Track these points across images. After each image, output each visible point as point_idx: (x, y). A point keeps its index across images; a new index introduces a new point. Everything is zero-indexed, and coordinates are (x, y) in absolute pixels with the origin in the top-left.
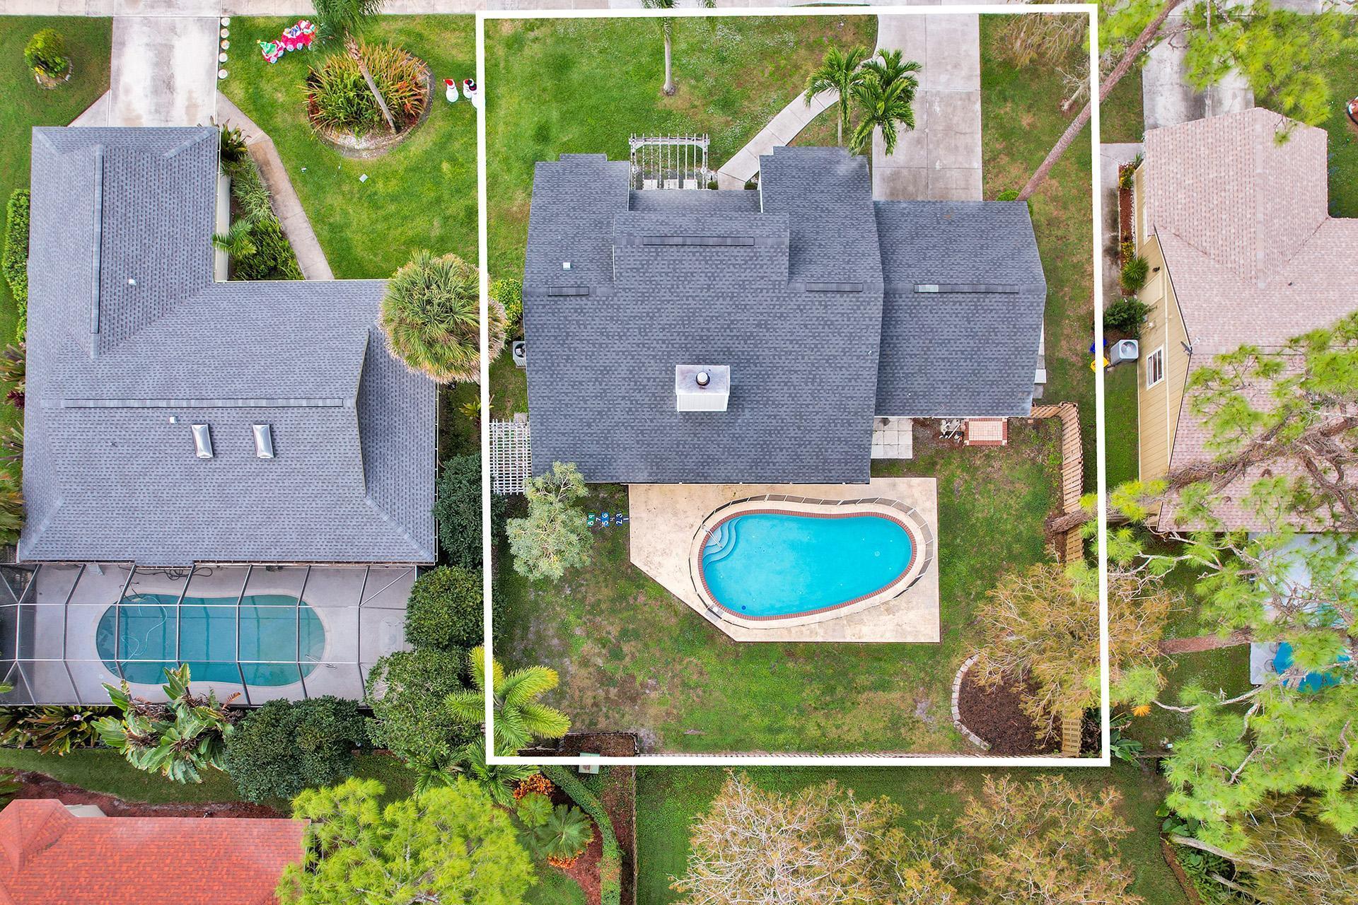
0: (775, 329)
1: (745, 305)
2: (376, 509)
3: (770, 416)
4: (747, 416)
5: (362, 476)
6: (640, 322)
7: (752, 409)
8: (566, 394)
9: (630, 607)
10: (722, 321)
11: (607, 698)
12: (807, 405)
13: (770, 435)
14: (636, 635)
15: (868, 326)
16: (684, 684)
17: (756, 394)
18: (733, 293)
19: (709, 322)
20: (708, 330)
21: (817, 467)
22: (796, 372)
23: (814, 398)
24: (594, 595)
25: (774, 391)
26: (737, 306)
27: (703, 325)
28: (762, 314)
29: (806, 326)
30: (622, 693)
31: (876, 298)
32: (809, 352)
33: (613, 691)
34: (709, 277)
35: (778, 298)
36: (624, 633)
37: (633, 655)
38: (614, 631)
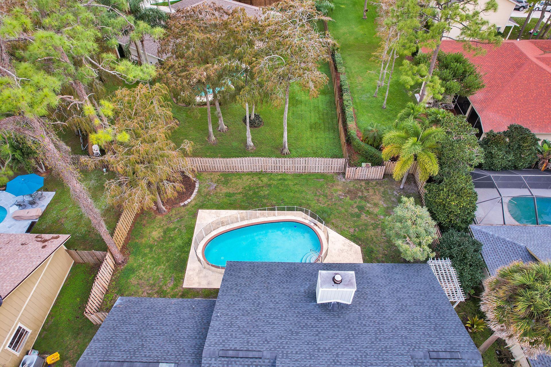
0: (286, 330)
1: (308, 344)
3: (288, 288)
4: (302, 289)
6: (385, 336)
7: (300, 292)
9: (358, 226)
10: (324, 336)
11: (362, 192)
12: (263, 293)
14: (352, 215)
15: (218, 330)
17: (297, 299)
18: (319, 352)
19: (334, 335)
20: (334, 331)
21: (258, 267)
22: (271, 308)
23: (258, 296)
24: (377, 232)
25: (285, 300)
26: (315, 344)
27: (338, 333)
28: (296, 339)
29: (263, 332)
30: (355, 194)
31: (210, 346)
32: (261, 318)
33: (360, 194)
34: (338, 361)
35: (284, 348)
36: (358, 216)
37: (352, 207)
38: (363, 216)
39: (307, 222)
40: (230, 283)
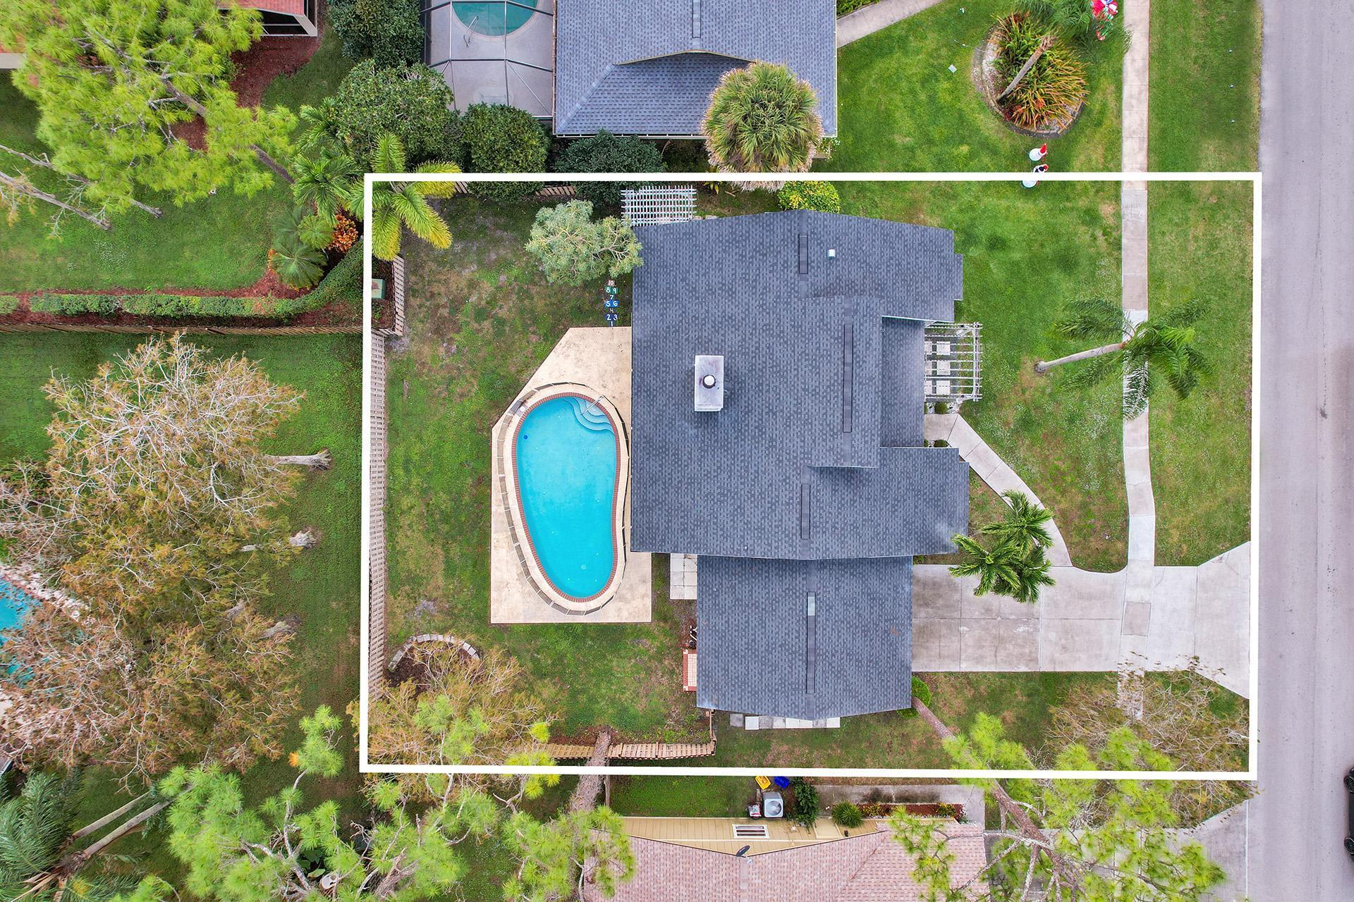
0: (768, 455)
1: (789, 426)
2: (603, 75)
3: (690, 453)
4: (691, 432)
5: (631, 60)
6: (775, 324)
7: (697, 436)
8: (711, 256)
9: (525, 326)
10: (775, 404)
11: (438, 306)
12: (700, 489)
13: (674, 454)
14: (499, 333)
15: (770, 545)
16: (452, 379)
17: (710, 440)
18: (801, 413)
19: (775, 391)
20: (768, 391)
21: (646, 501)
22: (730, 477)
23: (706, 496)
24: (538, 293)
25: (713, 456)
26: (789, 418)
27: (772, 385)
28: (782, 442)
29: (771, 485)
30: (443, 320)
31: (795, 552)
32: (747, 489)
33: (445, 312)
34: (815, 390)
35: (796, 458)
36: (501, 322)
37: (479, 331)
38: (503, 313)
39: (516, 419)
40: (680, 540)
